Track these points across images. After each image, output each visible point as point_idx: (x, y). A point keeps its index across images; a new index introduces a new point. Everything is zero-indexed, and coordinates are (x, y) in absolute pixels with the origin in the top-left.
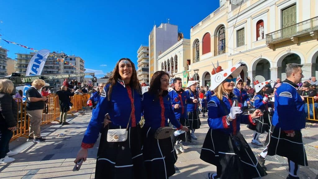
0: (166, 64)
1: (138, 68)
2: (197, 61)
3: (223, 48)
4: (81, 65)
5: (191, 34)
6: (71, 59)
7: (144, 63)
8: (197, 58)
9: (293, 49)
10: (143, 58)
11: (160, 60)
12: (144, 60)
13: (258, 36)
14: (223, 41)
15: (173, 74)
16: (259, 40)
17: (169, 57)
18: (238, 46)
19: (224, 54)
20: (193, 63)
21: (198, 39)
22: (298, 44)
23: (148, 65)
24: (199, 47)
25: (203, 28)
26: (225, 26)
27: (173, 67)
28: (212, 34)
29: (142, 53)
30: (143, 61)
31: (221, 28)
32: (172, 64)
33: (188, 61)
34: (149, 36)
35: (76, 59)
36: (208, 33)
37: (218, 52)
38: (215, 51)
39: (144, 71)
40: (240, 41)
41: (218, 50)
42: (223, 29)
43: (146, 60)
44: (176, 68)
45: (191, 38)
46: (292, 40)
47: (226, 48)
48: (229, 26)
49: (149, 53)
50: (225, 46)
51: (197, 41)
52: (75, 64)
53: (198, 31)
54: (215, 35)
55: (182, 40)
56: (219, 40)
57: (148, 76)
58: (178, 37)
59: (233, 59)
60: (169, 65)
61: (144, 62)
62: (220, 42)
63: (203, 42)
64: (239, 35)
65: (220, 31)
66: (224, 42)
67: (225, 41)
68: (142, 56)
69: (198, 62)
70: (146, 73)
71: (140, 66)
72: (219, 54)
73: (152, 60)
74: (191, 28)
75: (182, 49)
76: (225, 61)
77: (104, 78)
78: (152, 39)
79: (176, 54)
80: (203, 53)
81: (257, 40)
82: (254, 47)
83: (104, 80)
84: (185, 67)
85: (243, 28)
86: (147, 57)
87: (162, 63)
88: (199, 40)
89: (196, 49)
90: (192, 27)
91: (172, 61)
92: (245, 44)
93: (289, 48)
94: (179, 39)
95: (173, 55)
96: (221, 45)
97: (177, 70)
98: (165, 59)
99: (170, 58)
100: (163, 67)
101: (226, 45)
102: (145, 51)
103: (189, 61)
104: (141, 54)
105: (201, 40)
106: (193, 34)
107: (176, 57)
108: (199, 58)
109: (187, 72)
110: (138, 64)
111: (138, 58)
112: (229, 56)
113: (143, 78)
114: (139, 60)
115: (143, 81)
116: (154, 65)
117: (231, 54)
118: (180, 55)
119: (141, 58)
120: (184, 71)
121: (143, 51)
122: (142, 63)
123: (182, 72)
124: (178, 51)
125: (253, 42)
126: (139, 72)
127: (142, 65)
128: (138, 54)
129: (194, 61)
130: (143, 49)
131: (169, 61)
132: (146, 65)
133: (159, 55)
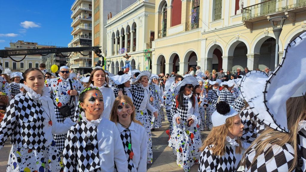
0: (119, 34)
1: (73, 39)
2: (163, 36)
3: (196, 21)
7: (83, 30)
8: (164, 32)
10: (82, 21)
11: (108, 29)
12: (84, 24)
13: (237, 8)
16: (238, 15)
17: (123, 24)
18: (214, 20)
19: (198, 30)
20: (158, 38)
21: (165, 2)
23: (90, 34)
24: (166, 14)
27: (129, 42)
29: (80, 11)
32: (129, 36)
33: (151, 35)
37: (190, 26)
38: (186, 23)
40: (217, 14)
41: (190, 22)
43: (87, 24)
49: (91, 12)
51: (164, 4)
59: (206, 39)
60: (123, 38)
61: (84, 28)
63: (172, 7)
67: (199, 9)
68: (80, 17)
69: (165, 38)
71: (76, 35)
72: (193, 28)
73: (97, 26)
75: (144, 13)
76: (198, 40)
79: (134, 20)
80: (172, 25)
81: (236, 14)
82: (231, 24)
84: (147, 44)
86: (89, 20)
87: (113, 33)
88: (167, 3)
91: (129, 33)
92: (222, 18)
95: (128, 22)
96: (194, 15)
97: (136, 48)
98: (118, 27)
99: (126, 27)
100: (115, 39)
101: (200, 17)
102: (86, 8)
103: (153, 34)
104: (78, 13)
105: (169, 4)
107: (134, 25)
108: (166, 32)
109: (149, 51)
110: (73, 30)
111: (73, 20)
112: (203, 34)
113: (81, 57)
114: (74, 25)
115: (82, 61)
116: (99, 34)
117: (205, 30)
118: (140, 23)
119: (78, 20)
120: (145, 49)
121: (82, 8)
122: (80, 30)
123: (143, 52)
124: (138, 17)
125: (231, 17)
126: (75, 45)
127: (79, 32)
128: (72, 13)
129: (159, 35)
130: (82, 4)
131: (124, 31)
132: (88, 35)
133: (109, 19)
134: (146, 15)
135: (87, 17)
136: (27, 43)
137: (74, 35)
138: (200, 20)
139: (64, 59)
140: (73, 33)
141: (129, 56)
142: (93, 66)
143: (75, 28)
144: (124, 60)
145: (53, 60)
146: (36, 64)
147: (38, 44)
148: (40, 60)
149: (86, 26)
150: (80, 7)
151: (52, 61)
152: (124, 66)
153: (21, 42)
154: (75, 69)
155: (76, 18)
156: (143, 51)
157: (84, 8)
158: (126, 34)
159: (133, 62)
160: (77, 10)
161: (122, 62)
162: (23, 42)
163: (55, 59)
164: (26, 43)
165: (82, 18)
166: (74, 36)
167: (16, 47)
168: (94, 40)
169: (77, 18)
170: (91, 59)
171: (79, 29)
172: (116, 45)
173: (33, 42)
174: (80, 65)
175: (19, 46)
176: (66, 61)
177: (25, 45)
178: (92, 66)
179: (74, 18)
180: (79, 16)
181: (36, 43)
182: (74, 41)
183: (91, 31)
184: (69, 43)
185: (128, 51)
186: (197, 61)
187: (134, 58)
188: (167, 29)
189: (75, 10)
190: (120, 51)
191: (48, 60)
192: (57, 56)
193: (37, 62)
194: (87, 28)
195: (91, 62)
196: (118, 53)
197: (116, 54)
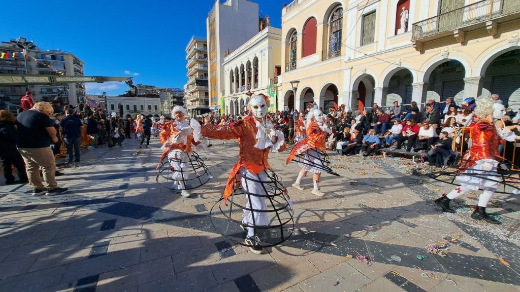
0: (238, 72)
2: (291, 69)
3: (337, 47)
4: (76, 71)
5: (284, 19)
6: (54, 58)
7: (199, 71)
8: (293, 64)
9: (453, 52)
10: (197, 61)
11: (226, 67)
12: (199, 64)
13: (398, 26)
14: (338, 33)
15: (251, 90)
16: (399, 35)
17: (243, 60)
18: (362, 44)
19: (338, 58)
20: (285, 72)
21: (295, 29)
22: (464, 43)
23: (206, 75)
24: (295, 44)
25: (304, 7)
26: (343, 6)
27: (250, 78)
28: (320, 19)
29: (195, 51)
30: (197, 66)
31: (335, 10)
32: (249, 73)
33: (276, 69)
34: (208, 19)
35: (65, 57)
36: (314, 17)
37: (328, 54)
38: (323, 52)
39: (200, 85)
40: (367, 35)
41: (328, 50)
42: (338, 11)
43: (202, 65)
44: (256, 81)
45: (283, 26)
46: (455, 36)
47: (343, 48)
48: (350, 7)
49: (207, 52)
50: (340, 42)
51: (293, 32)
52: (65, 68)
53: (297, 12)
54: (325, 22)
55: (266, 30)
56: (331, 32)
57: (207, 94)
58: (260, 23)
59: (352, 68)
60: (243, 75)
61: (200, 68)
62: (333, 36)
63: (303, 35)
64: (366, 23)
65: (333, 15)
66: (338, 37)
67: (341, 34)
68: (195, 57)
69: (294, 71)
70: (203, 87)
71: (192, 76)
72: (330, 57)
73: (214, 65)
74: (282, 8)
75: (267, 46)
76: (340, 70)
77: (124, 96)
78: (212, 25)
79: (255, 54)
80: (304, 55)
82: (389, 47)
83: (124, 100)
84: (271, 80)
85: (374, 11)
86: (204, 60)
87: (232, 71)
88: (297, 30)
89: (292, 48)
90: (286, 5)
91: (250, 68)
92: (375, 41)
93: (446, 50)
94: (261, 27)
95: (249, 56)
96: (333, 41)
97: (258, 85)
98: (237, 63)
99: (246, 63)
100: (233, 77)
101: (342, 42)
102: (201, 48)
103: (278, 70)
104: (193, 54)
105: (300, 31)
106: (287, 19)
107: (256, 60)
108: (296, 64)
109: (275, 87)
110: (189, 71)
111: (188, 61)
112: (346, 62)
113: (198, 98)
114: (189, 65)
115: (199, 102)
116: (216, 73)
117: (350, 58)
118: (263, 57)
119: (193, 60)
120: (269, 85)
121: (196, 48)
122: (196, 71)
124: (260, 50)
125: (388, 38)
126: (191, 86)
127: (195, 73)
128: (187, 54)
129: (287, 68)
130: (196, 44)
131: (243, 68)
132: (204, 75)
133: (226, 57)
134: (269, 48)
135: (202, 57)
136: (145, 86)
138: (342, 46)
139: (181, 101)
140: (189, 74)
141: (251, 93)
142: (210, 105)
143: (190, 69)
146: (155, 106)
147: (156, 87)
148: (158, 102)
150: (194, 48)
152: (245, 104)
153: (140, 86)
154: (193, 109)
156: (267, 87)
157: (199, 48)
158: (246, 70)
160: (192, 50)
161: (242, 101)
163: (172, 100)
165: (197, 57)
166: (189, 77)
168: (211, 79)
169: (192, 58)
170: (208, 100)
172: (234, 84)
173: (151, 85)
174: (197, 106)
176: (183, 102)
177: (144, 88)
179: (190, 59)
181: (153, 86)
182: (190, 82)
183: (207, 71)
184: (185, 84)
185: (249, 88)
186: (338, 96)
188: (297, 61)
189: (190, 51)
190: (240, 89)
191: (166, 103)
192: (174, 97)
193: (156, 104)
194: (202, 68)
195: (208, 102)
196: (237, 91)
197: (234, 93)
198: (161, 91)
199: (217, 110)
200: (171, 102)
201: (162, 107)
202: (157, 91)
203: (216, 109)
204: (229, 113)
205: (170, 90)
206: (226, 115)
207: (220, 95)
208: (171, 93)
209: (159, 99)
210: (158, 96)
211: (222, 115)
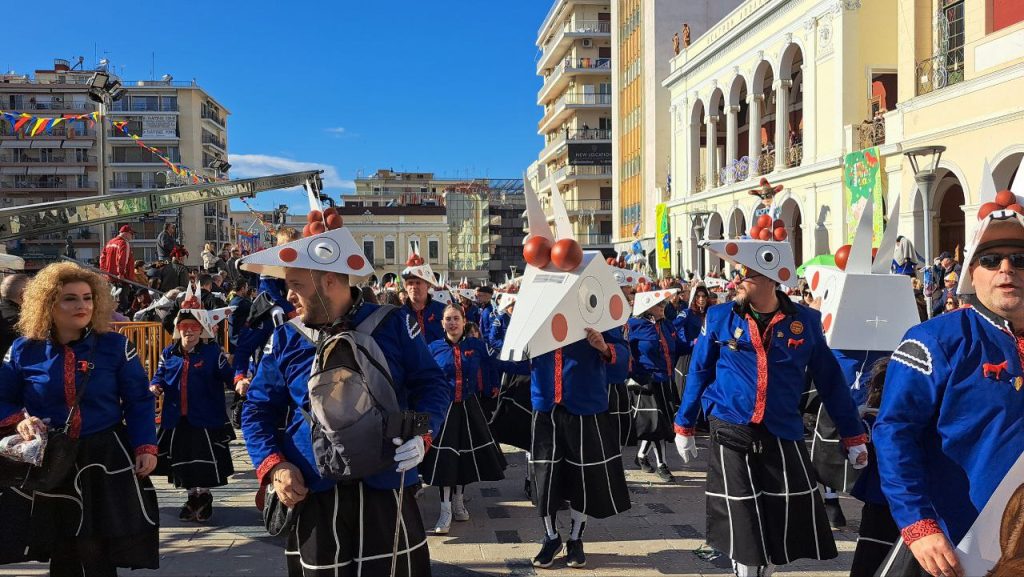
0: (721, 108)
1: (543, 147)
2: (946, 82)
4: (209, 139)
6: (152, 104)
7: (578, 111)
8: (950, 62)
10: (574, 78)
11: (677, 93)
12: (583, 89)
15: (769, 178)
17: (743, 61)
20: (918, 94)
23: (605, 124)
29: (568, 42)
30: (576, 96)
32: (767, 105)
33: (879, 84)
35: (179, 102)
39: (583, 161)
43: (591, 89)
44: (796, 137)
49: (608, 41)
52: (178, 134)
57: (606, 194)
60: (742, 117)
61: (583, 100)
69: (955, 91)
70: (594, 171)
71: (555, 130)
73: (634, 86)
79: (790, 35)
84: (856, 129)
86: (601, 69)
87: (699, 106)
91: (769, 92)
95: (769, 46)
97: (800, 153)
98: (719, 76)
99: (754, 70)
100: (703, 128)
102: (591, 27)
103: (888, 82)
104: (561, 51)
107: (794, 56)
108: (961, 59)
109: (873, 160)
110: (546, 113)
111: (545, 80)
113: (573, 211)
114: (548, 95)
115: (576, 224)
116: (641, 117)
118: (821, 42)
119: (560, 75)
120: (850, 151)
121: (573, 30)
122: (569, 111)
123: (837, 163)
124: (809, 18)
126: (551, 167)
127: (566, 121)
128: (541, 53)
129: (924, 79)
130: (573, 18)
131: (744, 91)
133: (678, 53)
134: (847, 6)
135: (593, 62)
136: (403, 174)
137: (549, 133)
139: (515, 222)
140: (546, 124)
141: (772, 186)
142: (616, 236)
143: (550, 107)
144: (749, 205)
145: (480, 229)
146: (431, 243)
147: (436, 176)
148: (441, 229)
149: (589, 94)
150: (566, 30)
151: (476, 228)
153: (385, 175)
155: (553, 69)
156: (841, 159)
157: (582, 30)
158: (755, 99)
159: (793, 210)
160: (559, 39)
161: (738, 216)
162: (391, 175)
163: (486, 222)
164: (399, 178)
165: (574, 65)
166: (547, 137)
167: (372, 193)
168: (622, 140)
169: (557, 68)
170: (610, 216)
171: (566, 109)
172: (708, 152)
173: (421, 172)
175: (379, 186)
176: (522, 228)
177: (398, 182)
178: (613, 241)
179: (549, 70)
180: (563, 63)
181: (429, 174)
182: (549, 154)
183: (609, 110)
184: (530, 163)
185: (765, 168)
187: (792, 197)
188: (967, 48)
189: (551, 44)
190: (729, 172)
191: (466, 229)
192: (492, 211)
193: (433, 238)
194: (592, 101)
195: (611, 223)
196: (718, 180)
197: (709, 185)
198: (452, 189)
199: (639, 257)
200: (484, 230)
201: (454, 244)
202: (438, 191)
203: (637, 249)
204: (687, 265)
205: (481, 187)
206: (674, 272)
207: (652, 197)
208: (484, 197)
209: (445, 219)
210: (440, 210)
211: (660, 271)
